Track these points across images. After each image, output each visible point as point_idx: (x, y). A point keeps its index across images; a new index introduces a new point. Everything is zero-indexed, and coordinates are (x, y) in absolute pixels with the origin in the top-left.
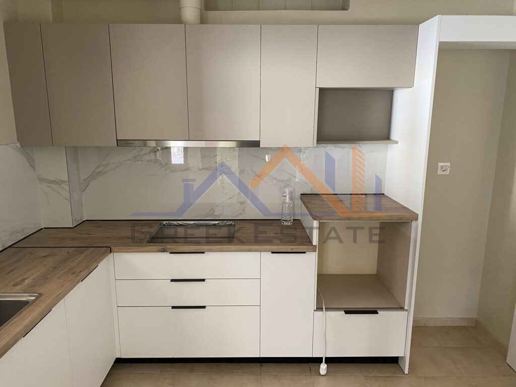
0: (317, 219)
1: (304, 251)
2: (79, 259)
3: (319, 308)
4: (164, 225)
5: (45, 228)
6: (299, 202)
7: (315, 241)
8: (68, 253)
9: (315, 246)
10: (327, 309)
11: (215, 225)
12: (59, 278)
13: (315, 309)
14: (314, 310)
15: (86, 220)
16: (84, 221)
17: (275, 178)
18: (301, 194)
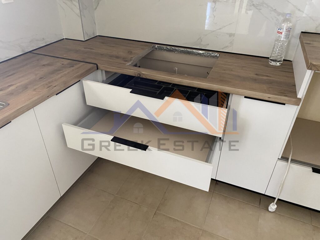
0: (313, 68)
1: (284, 102)
2: (65, 73)
3: (284, 158)
4: (156, 48)
5: (66, 39)
6: (296, 41)
7: (301, 93)
8: (63, 64)
9: (300, 99)
10: (293, 161)
11: (200, 54)
12: (35, 90)
13: (280, 158)
14: (278, 159)
15: (99, 36)
16: (97, 36)
17: (275, 10)
18: (302, 32)
